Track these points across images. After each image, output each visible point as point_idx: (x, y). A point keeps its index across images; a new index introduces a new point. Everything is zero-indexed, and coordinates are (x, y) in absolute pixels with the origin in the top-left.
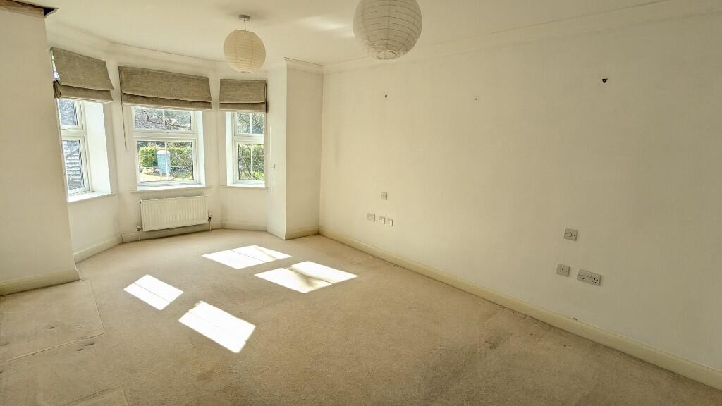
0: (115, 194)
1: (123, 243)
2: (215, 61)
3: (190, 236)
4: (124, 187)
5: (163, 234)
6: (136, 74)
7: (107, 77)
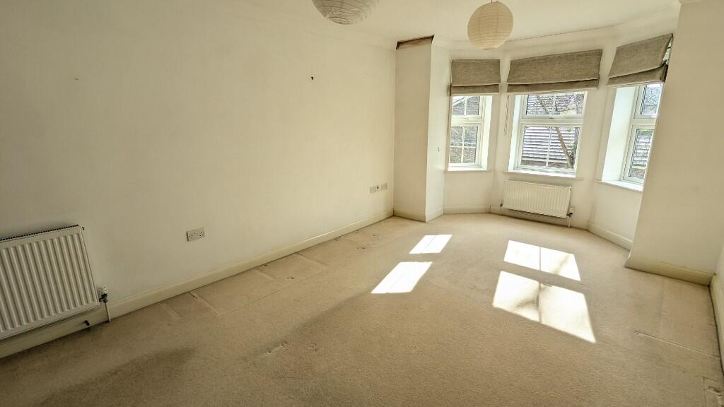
0: (491, 170)
1: (490, 213)
2: (612, 26)
3: (541, 225)
4: (499, 166)
5: (524, 216)
6: (523, 64)
7: (498, 73)
